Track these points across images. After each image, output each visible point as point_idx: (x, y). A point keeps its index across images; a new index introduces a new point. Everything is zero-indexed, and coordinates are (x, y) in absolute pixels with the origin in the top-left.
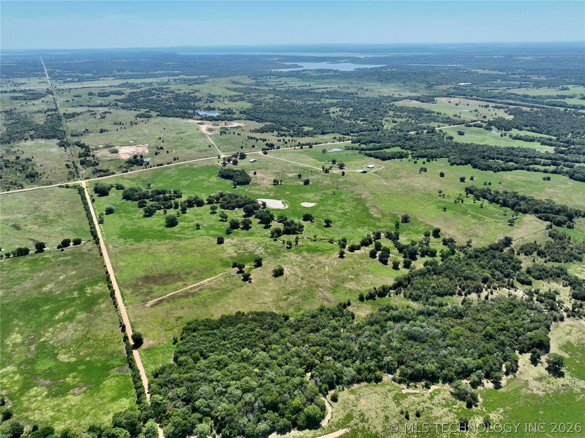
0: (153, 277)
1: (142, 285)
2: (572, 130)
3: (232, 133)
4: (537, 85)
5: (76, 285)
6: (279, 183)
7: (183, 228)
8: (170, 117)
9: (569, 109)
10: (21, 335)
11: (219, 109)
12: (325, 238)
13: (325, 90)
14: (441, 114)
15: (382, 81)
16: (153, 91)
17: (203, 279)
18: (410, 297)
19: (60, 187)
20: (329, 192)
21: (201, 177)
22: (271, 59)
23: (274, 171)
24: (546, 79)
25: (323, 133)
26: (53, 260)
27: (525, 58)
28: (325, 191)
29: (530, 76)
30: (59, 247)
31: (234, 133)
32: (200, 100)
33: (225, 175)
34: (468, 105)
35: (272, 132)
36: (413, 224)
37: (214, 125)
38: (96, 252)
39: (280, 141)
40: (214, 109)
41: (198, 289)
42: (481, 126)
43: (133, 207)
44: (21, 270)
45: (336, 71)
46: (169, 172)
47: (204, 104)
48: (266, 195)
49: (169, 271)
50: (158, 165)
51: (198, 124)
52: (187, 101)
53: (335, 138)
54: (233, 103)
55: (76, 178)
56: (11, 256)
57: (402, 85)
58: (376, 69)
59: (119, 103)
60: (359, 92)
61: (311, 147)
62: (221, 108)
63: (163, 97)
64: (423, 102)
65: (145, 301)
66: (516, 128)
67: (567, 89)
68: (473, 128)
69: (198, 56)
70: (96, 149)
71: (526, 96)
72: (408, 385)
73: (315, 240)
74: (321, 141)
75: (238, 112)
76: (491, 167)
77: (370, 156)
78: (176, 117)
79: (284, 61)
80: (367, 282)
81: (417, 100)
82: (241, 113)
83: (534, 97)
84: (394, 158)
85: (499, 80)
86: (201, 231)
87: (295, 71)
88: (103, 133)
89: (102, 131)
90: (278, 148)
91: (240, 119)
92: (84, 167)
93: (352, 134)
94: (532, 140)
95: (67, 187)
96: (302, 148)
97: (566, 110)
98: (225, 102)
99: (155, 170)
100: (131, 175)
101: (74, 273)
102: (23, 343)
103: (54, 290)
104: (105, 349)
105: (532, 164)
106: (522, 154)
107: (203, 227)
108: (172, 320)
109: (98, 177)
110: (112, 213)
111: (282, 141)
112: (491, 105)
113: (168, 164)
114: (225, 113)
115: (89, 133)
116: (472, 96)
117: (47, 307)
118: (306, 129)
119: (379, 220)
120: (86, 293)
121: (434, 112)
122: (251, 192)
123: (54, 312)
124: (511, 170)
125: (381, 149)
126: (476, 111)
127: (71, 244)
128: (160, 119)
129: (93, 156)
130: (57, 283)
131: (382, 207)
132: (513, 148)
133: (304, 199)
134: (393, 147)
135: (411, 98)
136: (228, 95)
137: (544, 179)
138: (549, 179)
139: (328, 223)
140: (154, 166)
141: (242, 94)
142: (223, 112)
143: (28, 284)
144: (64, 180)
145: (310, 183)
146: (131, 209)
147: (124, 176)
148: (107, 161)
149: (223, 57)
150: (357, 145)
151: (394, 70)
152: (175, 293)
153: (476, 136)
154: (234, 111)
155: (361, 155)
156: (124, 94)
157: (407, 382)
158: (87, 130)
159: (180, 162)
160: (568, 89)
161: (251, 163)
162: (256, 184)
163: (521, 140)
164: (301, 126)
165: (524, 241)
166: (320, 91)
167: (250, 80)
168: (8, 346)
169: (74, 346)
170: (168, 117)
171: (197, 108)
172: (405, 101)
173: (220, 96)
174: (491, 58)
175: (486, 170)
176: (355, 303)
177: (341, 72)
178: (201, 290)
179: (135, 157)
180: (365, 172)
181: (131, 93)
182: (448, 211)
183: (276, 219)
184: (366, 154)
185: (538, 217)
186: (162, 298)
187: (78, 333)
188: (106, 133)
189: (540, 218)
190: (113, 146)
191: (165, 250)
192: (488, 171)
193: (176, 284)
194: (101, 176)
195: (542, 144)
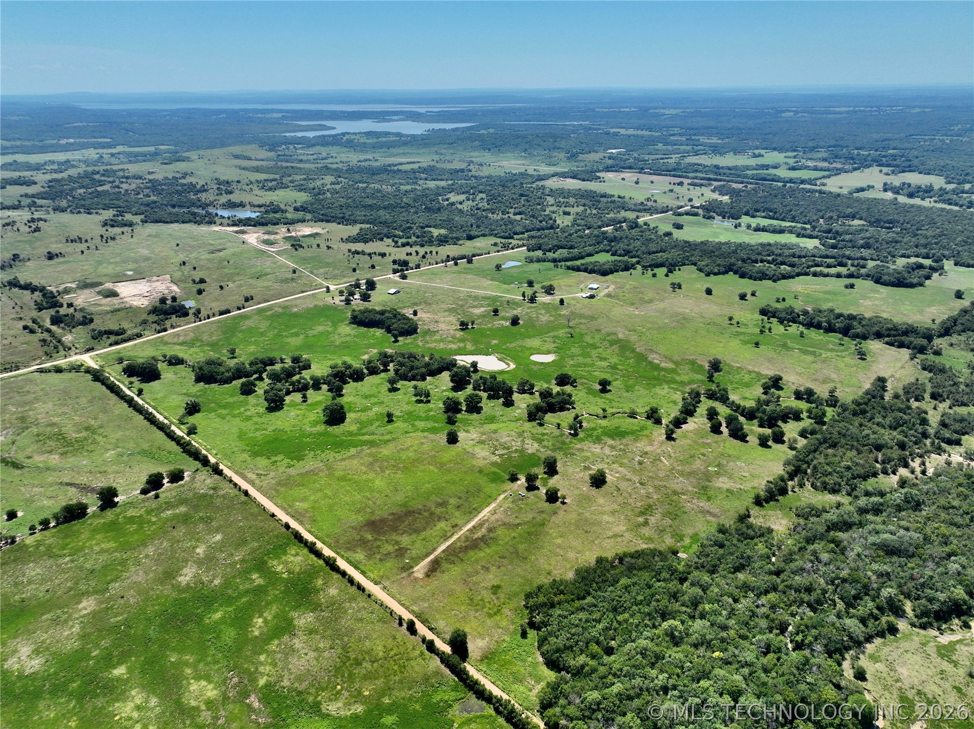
0: (383, 521)
1: (376, 540)
2: (821, 214)
3: (315, 246)
4: (717, 150)
5: (243, 561)
6: (470, 327)
7: (363, 424)
8: (171, 222)
9: (788, 185)
10: (210, 682)
11: (252, 205)
12: (618, 410)
13: (415, 166)
14: (624, 197)
15: (489, 150)
16: (97, 177)
17: (478, 510)
18: (825, 488)
19: (41, 371)
20: (562, 333)
21: (320, 328)
22: (267, 116)
23: (445, 306)
24: (719, 141)
25: (470, 238)
26: (154, 519)
27: (667, 112)
28: (556, 333)
29: (697, 138)
30: (144, 492)
31: (318, 246)
32: (204, 190)
33: (363, 321)
34: (652, 182)
35: (382, 239)
36: (729, 373)
37: (268, 233)
38: (227, 489)
39: (411, 254)
40: (241, 205)
41: (483, 530)
42: (696, 215)
43: (232, 396)
44: (96, 548)
45: (399, 135)
46: (249, 323)
47: (217, 198)
48: (460, 348)
49: (405, 505)
50: (221, 313)
51: (237, 232)
52: (179, 193)
53: (495, 244)
54: (270, 193)
55: (62, 353)
56: (52, 525)
57: (523, 154)
58: (463, 130)
59: (40, 202)
60: (471, 167)
61: (470, 261)
62: (256, 203)
63: (124, 186)
64: (584, 180)
65: (408, 568)
66: (747, 214)
67: (760, 155)
68: (685, 217)
69: (123, 110)
70: (67, 291)
71: (717, 167)
72: (939, 629)
73: (605, 417)
74: (479, 252)
75: (291, 209)
76: (767, 275)
77: (577, 269)
78: (183, 222)
79: (292, 119)
80: (744, 474)
81: (574, 178)
82: (296, 209)
83: (729, 169)
84: (617, 271)
85: (660, 145)
86: (398, 424)
87: (329, 136)
88: (56, 260)
89: (50, 256)
90: (418, 267)
91: (304, 221)
92: (63, 329)
93: (515, 237)
94: (781, 231)
95: (58, 370)
96: (456, 264)
97: (785, 186)
98: (255, 192)
99: (219, 321)
100: (178, 335)
101: (219, 537)
102: (225, 698)
103: (205, 579)
104: (406, 674)
105: (812, 266)
106: (787, 252)
107: (397, 417)
108: (487, 595)
109: (111, 345)
110: (198, 411)
111: (414, 254)
112: (686, 181)
113: (239, 309)
114: (267, 212)
115: (23, 260)
116: (642, 169)
117: (218, 615)
118: (436, 232)
119: (673, 371)
120: (278, 573)
121: (613, 196)
122: (429, 345)
123: (241, 620)
124: (793, 277)
125: (582, 258)
126: (671, 191)
127: (165, 481)
128: (152, 228)
129: (70, 305)
130: (199, 563)
131: (662, 349)
132: (769, 245)
133: (530, 349)
134: (597, 253)
135: (564, 175)
136: (253, 180)
137: (846, 287)
138: (852, 286)
139: (605, 386)
140: (214, 315)
141: (277, 177)
142: (262, 209)
143: (137, 575)
144: (40, 358)
145: (521, 322)
146: (231, 400)
147: (166, 339)
148: (107, 312)
149: (174, 113)
150: (539, 253)
151: (492, 131)
152: (448, 543)
153: (700, 229)
154: (282, 206)
155: (560, 270)
156: (35, 183)
157: (935, 624)
158: (16, 257)
159: (259, 303)
160: (763, 156)
161: (393, 297)
162: (428, 332)
163: (766, 231)
164: (422, 228)
165: (899, 380)
166: (408, 167)
167: (264, 152)
168: (197, 709)
169: (339, 681)
170: (167, 222)
171: (208, 205)
172: (555, 179)
173: (238, 182)
174: (620, 112)
175: (761, 280)
176: (755, 511)
177: (408, 136)
178: (490, 530)
179: (163, 300)
180: (592, 297)
181: (50, 181)
182: (762, 347)
183: (515, 388)
184: (568, 268)
185: (887, 343)
186: (432, 557)
187: (326, 654)
188: (61, 260)
189: (890, 344)
190: (101, 284)
191: (364, 469)
192: (764, 282)
193: (438, 527)
194: (117, 343)
195: (798, 236)
